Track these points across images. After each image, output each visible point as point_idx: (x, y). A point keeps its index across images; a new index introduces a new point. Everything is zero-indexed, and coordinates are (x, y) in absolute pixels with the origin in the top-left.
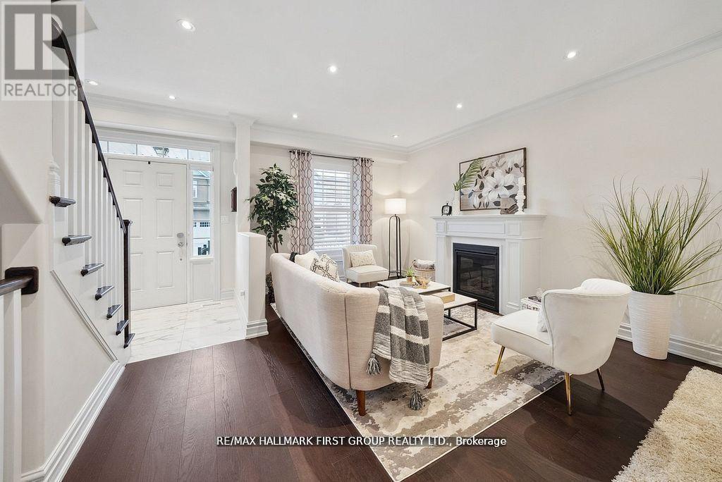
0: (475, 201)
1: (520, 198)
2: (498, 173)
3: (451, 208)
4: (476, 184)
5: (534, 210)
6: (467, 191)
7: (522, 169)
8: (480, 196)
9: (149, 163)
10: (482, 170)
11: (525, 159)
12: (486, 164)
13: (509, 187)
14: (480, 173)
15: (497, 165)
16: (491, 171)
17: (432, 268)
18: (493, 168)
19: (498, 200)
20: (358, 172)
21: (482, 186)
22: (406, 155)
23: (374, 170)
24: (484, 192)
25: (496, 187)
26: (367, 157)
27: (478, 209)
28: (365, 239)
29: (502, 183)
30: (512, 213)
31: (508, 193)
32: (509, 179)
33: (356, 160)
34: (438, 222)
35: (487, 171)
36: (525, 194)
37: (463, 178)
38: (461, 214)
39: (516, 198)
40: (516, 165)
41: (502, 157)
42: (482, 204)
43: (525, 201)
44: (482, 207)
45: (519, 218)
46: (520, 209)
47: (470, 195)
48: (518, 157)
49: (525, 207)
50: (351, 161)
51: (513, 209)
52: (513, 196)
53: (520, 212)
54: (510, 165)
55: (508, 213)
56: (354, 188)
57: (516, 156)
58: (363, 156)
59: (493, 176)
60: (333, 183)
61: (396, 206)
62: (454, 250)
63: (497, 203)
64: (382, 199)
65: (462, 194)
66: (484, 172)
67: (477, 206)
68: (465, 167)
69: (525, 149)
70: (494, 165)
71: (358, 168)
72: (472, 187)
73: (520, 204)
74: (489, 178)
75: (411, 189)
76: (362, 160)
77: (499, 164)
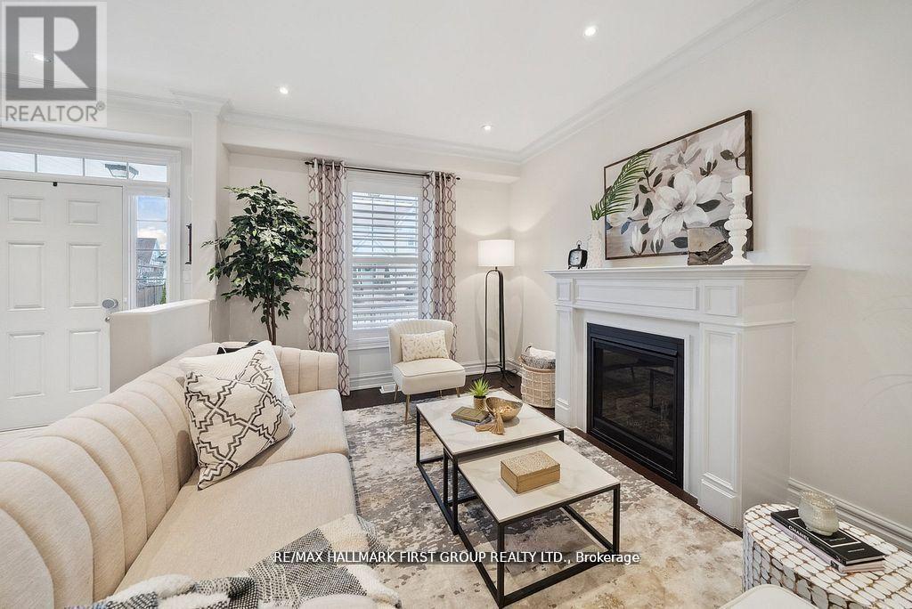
0: (635, 239)
1: (737, 225)
2: (683, 177)
3: (585, 254)
4: (636, 205)
5: (773, 253)
6: (618, 219)
7: (742, 161)
8: (645, 229)
9: (55, 184)
10: (648, 175)
11: (749, 137)
12: (656, 161)
13: (710, 206)
14: (644, 182)
15: (680, 160)
16: (667, 176)
17: (552, 366)
18: (672, 167)
19: (683, 235)
20: (431, 197)
21: (648, 208)
22: (516, 166)
23: (458, 192)
24: (653, 220)
25: (679, 207)
26: (447, 170)
27: (640, 256)
28: (443, 309)
29: (692, 197)
30: (719, 261)
31: (706, 218)
32: (709, 188)
33: (428, 177)
34: (560, 280)
35: (660, 175)
36: (750, 215)
37: (610, 194)
38: (608, 266)
39: (727, 226)
40: (727, 155)
41: (691, 142)
42: (648, 245)
43: (750, 232)
44: (648, 250)
45: (737, 272)
46: (737, 251)
47: (625, 227)
48: (732, 138)
49: (749, 247)
50: (420, 179)
51: (720, 252)
52: (719, 224)
53: (737, 259)
54: (710, 156)
55: (705, 261)
56: (424, 223)
57: (726, 133)
58: (440, 169)
59: (671, 184)
60: (392, 216)
61: (496, 253)
62: (590, 339)
63: (681, 242)
64: (474, 241)
65: (608, 226)
66: (652, 179)
67: (638, 249)
68: (615, 172)
69: (748, 115)
70: (674, 161)
71: (432, 189)
72: (627, 211)
73: (737, 240)
74: (663, 189)
75: (524, 225)
76: (437, 177)
77: (686, 158)
